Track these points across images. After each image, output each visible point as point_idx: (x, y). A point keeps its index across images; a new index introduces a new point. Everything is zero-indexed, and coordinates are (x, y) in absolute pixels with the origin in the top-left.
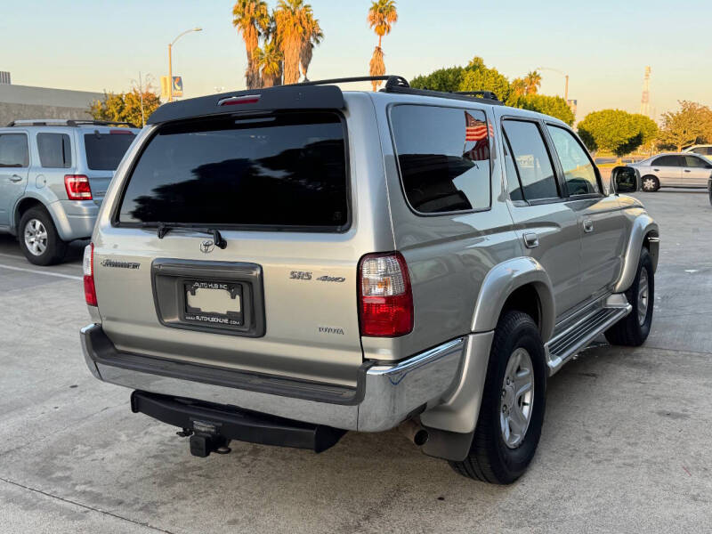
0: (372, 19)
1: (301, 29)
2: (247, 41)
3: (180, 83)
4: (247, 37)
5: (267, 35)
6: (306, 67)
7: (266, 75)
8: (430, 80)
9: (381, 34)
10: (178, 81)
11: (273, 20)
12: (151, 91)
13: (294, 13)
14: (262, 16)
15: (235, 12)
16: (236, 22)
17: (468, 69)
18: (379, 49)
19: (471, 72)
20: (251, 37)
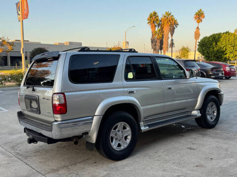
0: (196, 18)
1: (170, 23)
2: (152, 28)
3: (128, 43)
4: (152, 27)
5: (159, 26)
6: (172, 35)
7: (158, 39)
8: (209, 38)
9: (199, 23)
10: (127, 43)
11: (161, 21)
12: (120, 46)
13: (167, 18)
14: (157, 20)
15: (148, 20)
16: (148, 23)
17: (223, 33)
18: (198, 28)
19: (225, 34)
20: (153, 27)
